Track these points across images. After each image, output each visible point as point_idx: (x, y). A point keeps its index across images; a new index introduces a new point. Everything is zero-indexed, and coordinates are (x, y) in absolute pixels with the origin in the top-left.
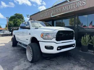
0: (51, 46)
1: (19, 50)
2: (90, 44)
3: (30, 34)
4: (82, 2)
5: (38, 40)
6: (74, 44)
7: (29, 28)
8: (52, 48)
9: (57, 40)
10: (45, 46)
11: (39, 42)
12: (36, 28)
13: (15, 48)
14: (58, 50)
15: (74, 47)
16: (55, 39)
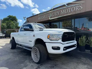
1: (19, 52)
2: (87, 44)
3: (34, 36)
6: (75, 45)
7: (33, 31)
8: (58, 48)
9: (63, 41)
10: (52, 47)
11: (46, 43)
12: (40, 30)
13: (15, 51)
14: (64, 50)
15: (76, 47)
16: (61, 40)
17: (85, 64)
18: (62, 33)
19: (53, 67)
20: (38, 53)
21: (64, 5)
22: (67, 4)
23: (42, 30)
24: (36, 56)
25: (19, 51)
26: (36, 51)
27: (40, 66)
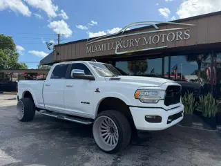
0: (157, 116)
2: (198, 110)
5: (128, 104)
7: (93, 79)
8: (157, 119)
9: (167, 103)
10: (146, 117)
11: (130, 108)
12: (112, 79)
14: (168, 122)
19: (147, 159)
20: (108, 131)
21: (151, 27)
22: (158, 25)
23: (118, 79)
24: (104, 137)
25: (46, 125)
26: (103, 125)
27: (119, 159)
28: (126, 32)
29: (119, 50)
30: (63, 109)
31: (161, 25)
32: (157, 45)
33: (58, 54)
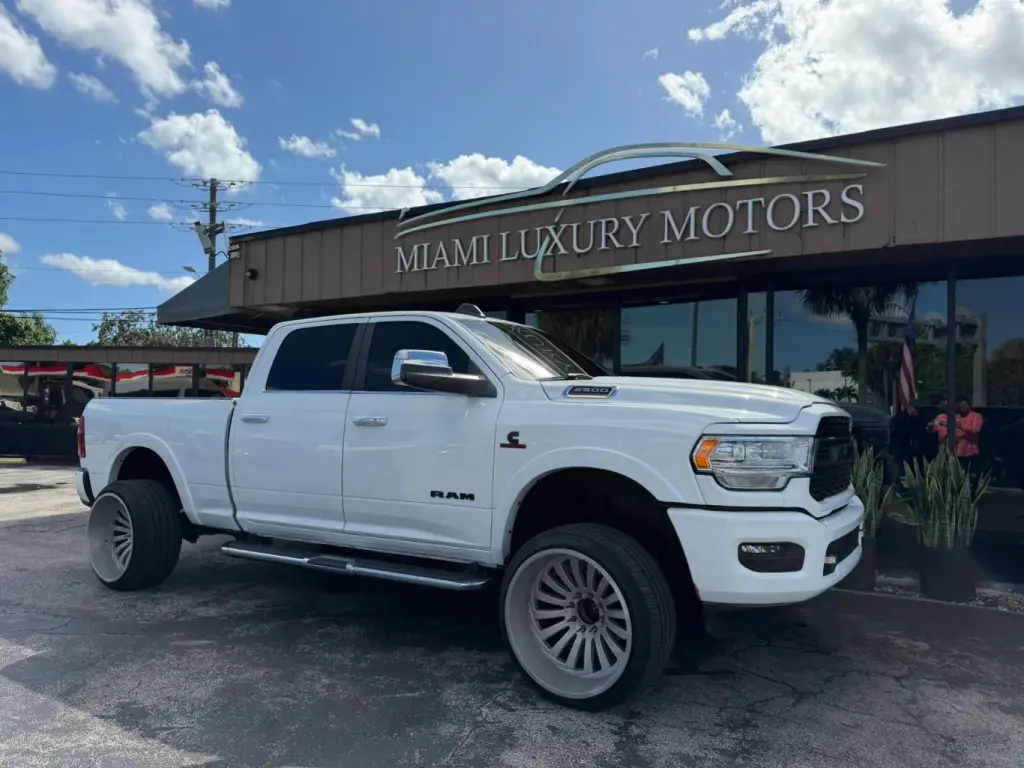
0: (787, 545)
2: (901, 518)
3: (513, 442)
4: (836, 196)
8: (786, 556)
10: (741, 547)
11: (672, 513)
14: (827, 569)
16: (806, 481)
17: (959, 683)
18: (812, 429)
20: (568, 613)
21: (696, 168)
22: (726, 160)
24: (552, 641)
26: (545, 588)
27: (635, 730)
28: (583, 186)
29: (552, 261)
30: (339, 525)
31: (738, 161)
32: (722, 244)
33: (254, 275)
